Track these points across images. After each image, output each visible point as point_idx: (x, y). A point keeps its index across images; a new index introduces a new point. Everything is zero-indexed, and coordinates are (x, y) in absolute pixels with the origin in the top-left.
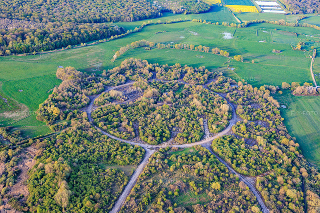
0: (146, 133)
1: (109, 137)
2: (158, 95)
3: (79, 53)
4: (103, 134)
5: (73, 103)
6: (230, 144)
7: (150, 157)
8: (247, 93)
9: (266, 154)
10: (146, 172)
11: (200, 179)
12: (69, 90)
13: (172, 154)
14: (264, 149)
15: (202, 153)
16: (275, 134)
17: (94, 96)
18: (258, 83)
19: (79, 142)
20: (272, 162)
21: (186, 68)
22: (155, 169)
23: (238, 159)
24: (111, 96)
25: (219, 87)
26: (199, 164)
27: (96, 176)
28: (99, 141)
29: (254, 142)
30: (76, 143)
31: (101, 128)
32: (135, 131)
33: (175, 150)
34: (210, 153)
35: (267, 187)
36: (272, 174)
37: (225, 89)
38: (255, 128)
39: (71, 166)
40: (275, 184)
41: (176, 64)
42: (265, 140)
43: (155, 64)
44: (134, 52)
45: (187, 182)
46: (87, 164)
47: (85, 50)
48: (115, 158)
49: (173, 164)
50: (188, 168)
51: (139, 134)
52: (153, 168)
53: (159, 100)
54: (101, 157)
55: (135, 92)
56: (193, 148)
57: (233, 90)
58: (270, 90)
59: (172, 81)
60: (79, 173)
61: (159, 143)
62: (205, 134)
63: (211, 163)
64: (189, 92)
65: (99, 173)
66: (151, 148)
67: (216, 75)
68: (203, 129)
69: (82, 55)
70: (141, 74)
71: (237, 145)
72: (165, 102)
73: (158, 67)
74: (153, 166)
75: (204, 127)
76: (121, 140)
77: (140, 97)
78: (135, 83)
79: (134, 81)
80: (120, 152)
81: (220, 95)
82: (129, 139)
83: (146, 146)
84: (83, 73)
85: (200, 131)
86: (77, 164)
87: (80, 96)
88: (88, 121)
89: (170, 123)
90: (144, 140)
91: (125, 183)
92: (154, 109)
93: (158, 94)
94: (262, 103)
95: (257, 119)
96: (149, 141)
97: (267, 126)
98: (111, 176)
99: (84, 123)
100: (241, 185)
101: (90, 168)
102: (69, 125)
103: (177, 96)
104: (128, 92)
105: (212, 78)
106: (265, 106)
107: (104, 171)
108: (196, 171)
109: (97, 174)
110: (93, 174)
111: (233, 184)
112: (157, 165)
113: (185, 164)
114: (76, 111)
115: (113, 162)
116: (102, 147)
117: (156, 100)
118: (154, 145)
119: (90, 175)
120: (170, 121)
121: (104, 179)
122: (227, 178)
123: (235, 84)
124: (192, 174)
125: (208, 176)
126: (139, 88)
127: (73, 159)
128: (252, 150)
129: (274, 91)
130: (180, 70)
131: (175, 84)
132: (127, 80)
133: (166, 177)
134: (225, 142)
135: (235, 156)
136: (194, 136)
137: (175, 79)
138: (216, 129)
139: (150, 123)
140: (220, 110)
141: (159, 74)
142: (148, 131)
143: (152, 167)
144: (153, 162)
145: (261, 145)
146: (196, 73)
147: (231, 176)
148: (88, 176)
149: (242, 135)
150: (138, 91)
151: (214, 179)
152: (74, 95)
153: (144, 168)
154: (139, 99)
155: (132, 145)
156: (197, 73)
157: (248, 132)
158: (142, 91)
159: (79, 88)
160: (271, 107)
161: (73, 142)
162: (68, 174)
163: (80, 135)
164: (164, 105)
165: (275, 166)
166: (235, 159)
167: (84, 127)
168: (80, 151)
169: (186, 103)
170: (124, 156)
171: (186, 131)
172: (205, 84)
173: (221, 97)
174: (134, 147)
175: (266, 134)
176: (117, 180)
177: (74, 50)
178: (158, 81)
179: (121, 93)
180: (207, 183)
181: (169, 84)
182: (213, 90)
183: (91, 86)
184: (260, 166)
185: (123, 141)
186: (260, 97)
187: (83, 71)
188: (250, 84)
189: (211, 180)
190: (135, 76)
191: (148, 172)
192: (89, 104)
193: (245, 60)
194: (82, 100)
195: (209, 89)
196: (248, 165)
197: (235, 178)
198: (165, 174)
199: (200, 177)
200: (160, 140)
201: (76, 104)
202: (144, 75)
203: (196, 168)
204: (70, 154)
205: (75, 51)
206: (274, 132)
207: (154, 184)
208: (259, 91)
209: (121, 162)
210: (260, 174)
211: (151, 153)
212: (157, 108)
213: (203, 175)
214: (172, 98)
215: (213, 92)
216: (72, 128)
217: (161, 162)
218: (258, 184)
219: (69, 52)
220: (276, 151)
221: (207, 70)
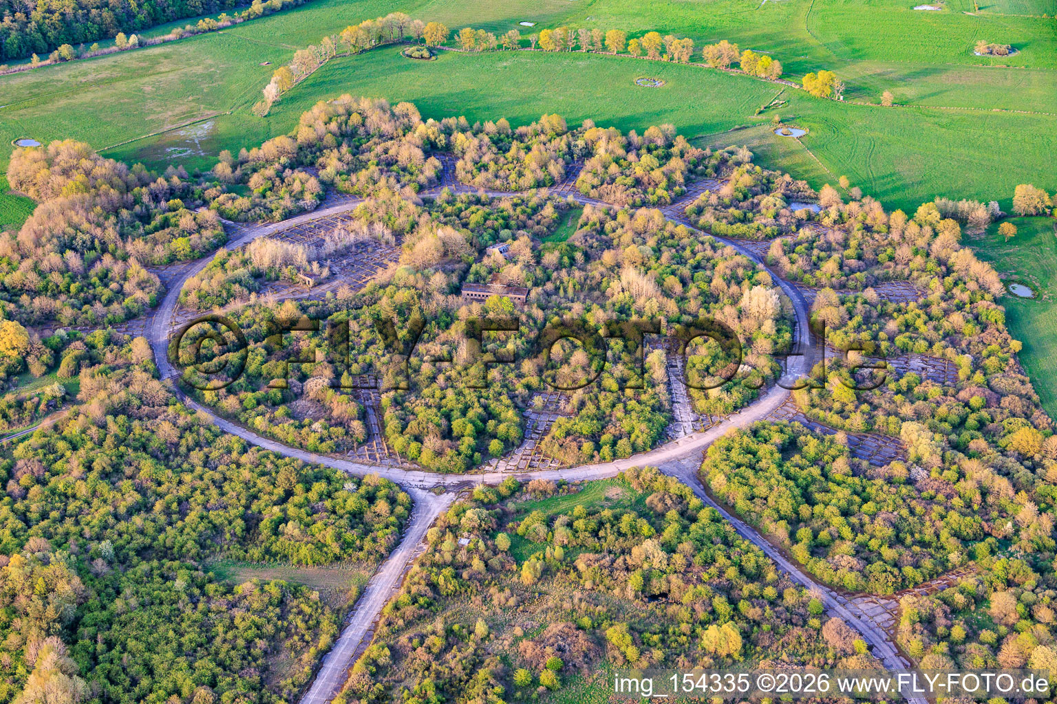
0: (413, 424)
1: (250, 445)
2: (463, 253)
3: (110, 81)
4: (224, 432)
5: (87, 301)
6: (784, 459)
7: (434, 525)
8: (859, 235)
9: (940, 497)
10: (414, 589)
11: (652, 613)
12: (66, 245)
13: (527, 511)
14: (934, 474)
15: (662, 500)
16: (984, 414)
17: (180, 267)
18: (909, 194)
19: (116, 469)
20: (967, 532)
21: (590, 134)
22: (457, 576)
23: (816, 524)
24: (256, 263)
25: (737, 213)
26: (648, 550)
27: (197, 615)
28: (206, 463)
29: (890, 449)
30: (105, 475)
31: (213, 408)
32: (363, 416)
33: (544, 493)
34: (694, 502)
35: (946, 637)
36: (969, 582)
37: (764, 221)
38: (892, 386)
39: (80, 571)
40: (982, 626)
41: (544, 119)
42: (938, 437)
43: (452, 121)
44: (355, 68)
45: (596, 626)
46: (155, 563)
47: (135, 65)
48: (276, 532)
49: (533, 551)
50: (601, 567)
51: (383, 426)
52: (448, 571)
53: (471, 277)
54: (217, 530)
55: (361, 246)
56: (621, 480)
57: (800, 224)
58: (962, 220)
59: (525, 195)
60: (119, 604)
61: (471, 465)
62: (672, 419)
63: (700, 543)
64: (602, 239)
65: (209, 599)
66: (437, 486)
67: (724, 161)
68: (664, 396)
69: (122, 86)
70: (389, 164)
71: (815, 462)
72: (497, 286)
73: (463, 131)
74: (445, 565)
75: (670, 391)
76: (301, 456)
77: (385, 267)
78: (360, 205)
79: (358, 195)
80: (300, 506)
81: (741, 249)
82: (339, 449)
83: (414, 478)
84: (130, 167)
85: (654, 409)
86: (110, 563)
87: (117, 268)
88: (157, 376)
89: (520, 376)
90: (403, 455)
91: (324, 640)
92: (447, 319)
93: (467, 254)
94: (924, 279)
95: (904, 350)
96: (425, 458)
97: (946, 376)
98: (260, 613)
99: (136, 388)
100: (830, 632)
101: (165, 578)
102: (69, 397)
103: (550, 258)
104: (329, 247)
105: (703, 174)
106: (939, 293)
107: (230, 590)
108: (635, 580)
109: (201, 606)
110: (180, 605)
111: (797, 631)
112: (462, 557)
113: (588, 550)
114: (98, 336)
115: (268, 551)
116: (220, 488)
117: (455, 279)
118: (448, 472)
119: (166, 609)
120: (518, 367)
121: (232, 626)
122: (773, 604)
123: (806, 201)
124: (617, 591)
125: (686, 599)
126: (379, 228)
127: (93, 545)
128: (879, 482)
129: (977, 225)
130: (563, 146)
131: (541, 206)
132: (328, 193)
133: (505, 609)
134: (764, 449)
135: (805, 510)
136: (627, 429)
137: (539, 184)
138: (724, 395)
139: (433, 379)
140: (741, 314)
141: (470, 166)
142: (423, 413)
143: (440, 566)
144: (448, 545)
145: (918, 461)
146: (632, 157)
147: (790, 598)
148: (159, 615)
149: (835, 419)
150: (377, 242)
151: (713, 612)
152: (91, 264)
153: (406, 571)
154: (381, 276)
155: (352, 477)
156: (639, 156)
157: (865, 407)
158: (393, 240)
159: (111, 233)
160: (966, 296)
161: (89, 468)
162: (71, 611)
163: (119, 441)
164: (492, 300)
165: (981, 548)
166: (807, 522)
167: (136, 402)
168: (122, 510)
169: (591, 289)
170: (319, 524)
171: (590, 408)
172: (674, 201)
173: (743, 259)
174: (359, 484)
175: (942, 410)
176: (287, 630)
177: (85, 66)
178: (463, 196)
179: (300, 252)
180: (684, 627)
181: (515, 205)
182: (707, 230)
183: (165, 224)
184: (917, 549)
185: (313, 458)
186: (916, 253)
187: (128, 159)
188: (875, 196)
189: (702, 615)
190: (363, 175)
191: (423, 588)
192: (156, 306)
193: (852, 91)
194: (127, 287)
195: (694, 224)
196: (864, 545)
197: (805, 605)
198: (498, 597)
199: (652, 605)
200: (474, 450)
201: (98, 306)
202: (404, 169)
203: (635, 567)
204: (77, 523)
205: (90, 69)
206: (976, 401)
207: (452, 638)
208: (913, 228)
209: (304, 551)
210: (916, 585)
211: (437, 507)
212: (463, 313)
213: (664, 595)
214: (528, 266)
215: (707, 238)
216: (83, 408)
217: (481, 545)
218: (905, 625)
219: (64, 75)
220: (986, 483)
221: (680, 143)
